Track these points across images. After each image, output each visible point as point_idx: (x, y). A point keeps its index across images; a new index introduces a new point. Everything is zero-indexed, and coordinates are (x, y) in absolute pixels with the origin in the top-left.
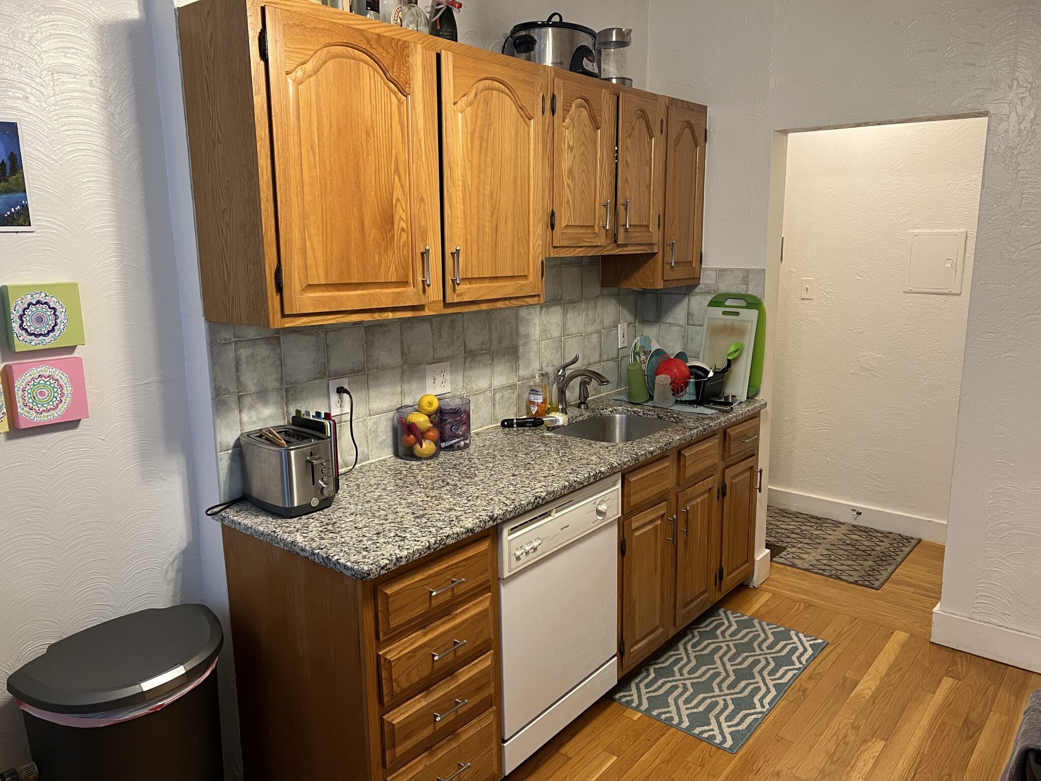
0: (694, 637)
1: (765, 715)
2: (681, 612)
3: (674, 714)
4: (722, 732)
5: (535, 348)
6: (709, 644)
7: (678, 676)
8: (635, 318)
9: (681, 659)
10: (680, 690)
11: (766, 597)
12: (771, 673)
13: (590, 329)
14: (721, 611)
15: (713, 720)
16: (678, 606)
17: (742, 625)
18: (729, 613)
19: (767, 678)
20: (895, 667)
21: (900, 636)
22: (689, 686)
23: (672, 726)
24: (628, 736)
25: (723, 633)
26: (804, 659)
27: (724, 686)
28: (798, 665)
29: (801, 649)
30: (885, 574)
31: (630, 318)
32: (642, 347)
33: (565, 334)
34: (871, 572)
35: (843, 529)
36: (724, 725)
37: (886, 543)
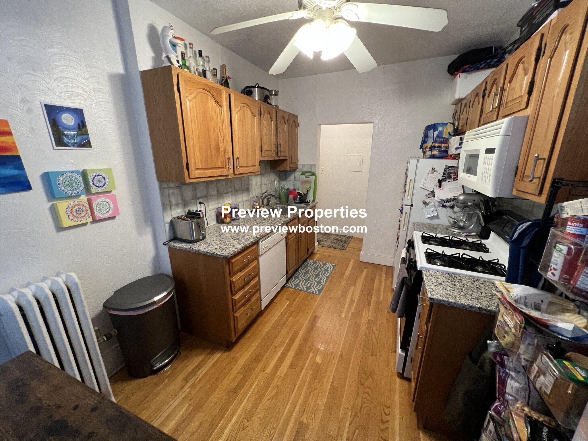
0: (302, 268)
1: (325, 284)
2: (300, 261)
3: (302, 288)
4: (315, 290)
5: (254, 188)
6: (307, 269)
7: (300, 278)
8: (279, 179)
9: (300, 274)
10: (302, 282)
11: (318, 255)
12: (324, 274)
13: (268, 182)
14: (308, 260)
15: (312, 288)
16: (299, 259)
17: (314, 263)
18: (310, 260)
19: (323, 275)
20: (353, 268)
21: (353, 261)
22: (304, 280)
23: (302, 291)
24: (291, 295)
25: (310, 265)
26: (331, 269)
27: (313, 279)
28: (330, 271)
29: (330, 267)
30: (346, 246)
31: (278, 179)
32: (283, 187)
33: (262, 184)
34: (343, 246)
35: (334, 236)
36: (315, 288)
37: (345, 238)
